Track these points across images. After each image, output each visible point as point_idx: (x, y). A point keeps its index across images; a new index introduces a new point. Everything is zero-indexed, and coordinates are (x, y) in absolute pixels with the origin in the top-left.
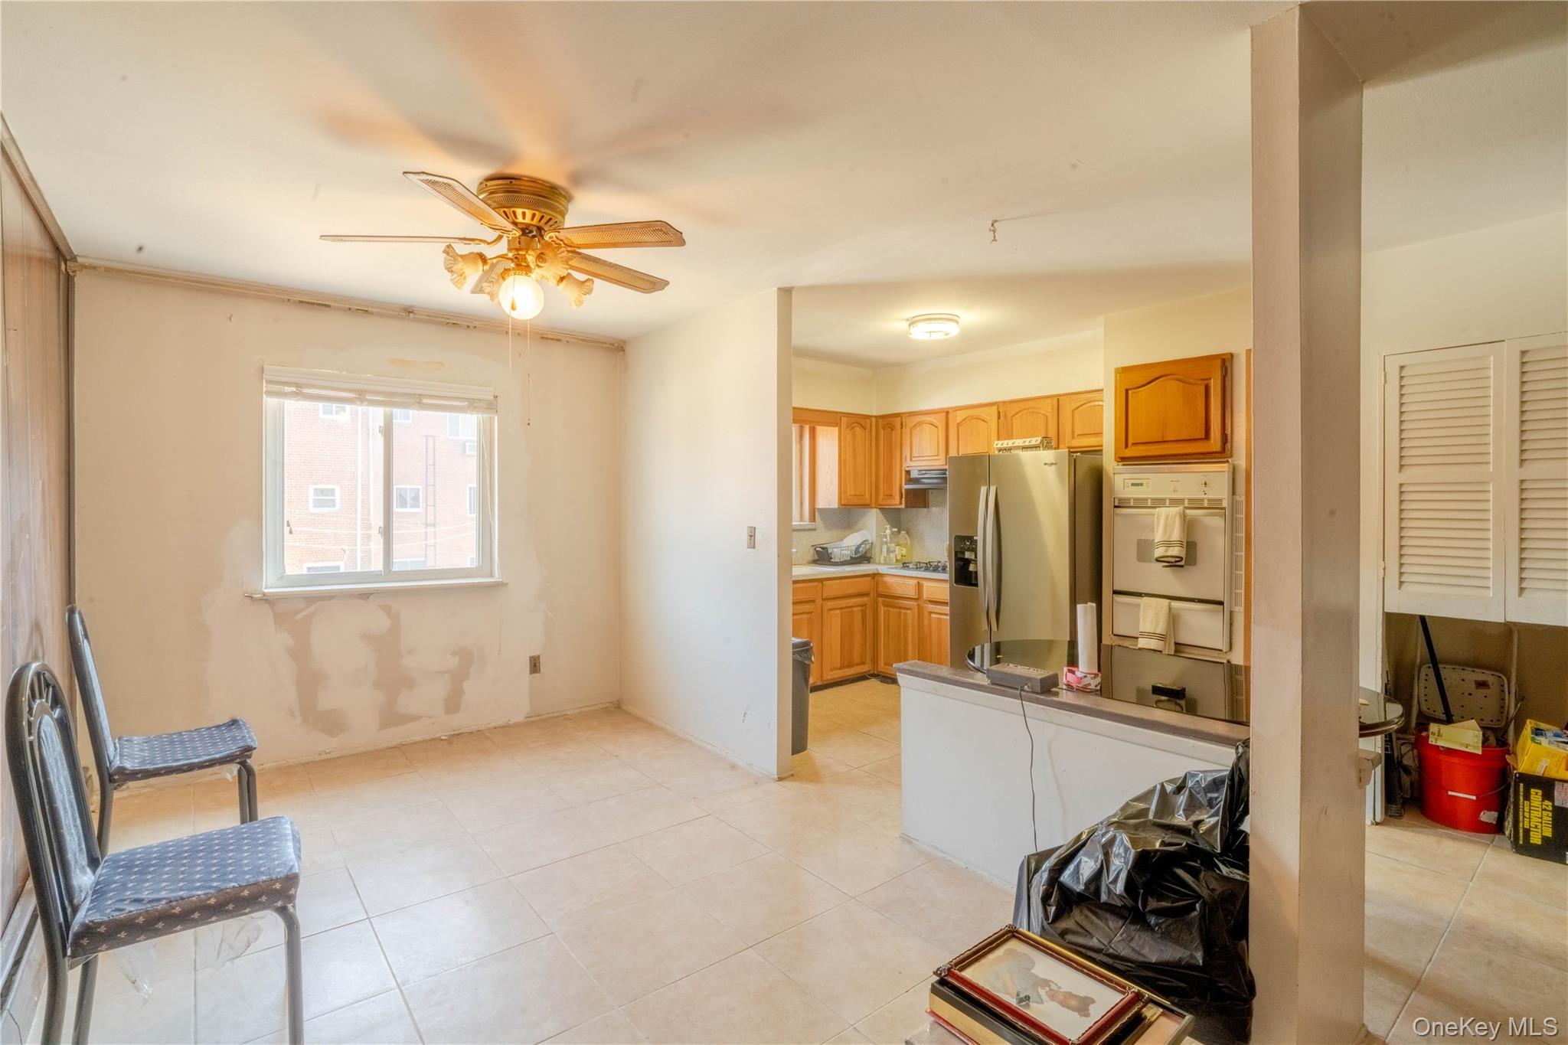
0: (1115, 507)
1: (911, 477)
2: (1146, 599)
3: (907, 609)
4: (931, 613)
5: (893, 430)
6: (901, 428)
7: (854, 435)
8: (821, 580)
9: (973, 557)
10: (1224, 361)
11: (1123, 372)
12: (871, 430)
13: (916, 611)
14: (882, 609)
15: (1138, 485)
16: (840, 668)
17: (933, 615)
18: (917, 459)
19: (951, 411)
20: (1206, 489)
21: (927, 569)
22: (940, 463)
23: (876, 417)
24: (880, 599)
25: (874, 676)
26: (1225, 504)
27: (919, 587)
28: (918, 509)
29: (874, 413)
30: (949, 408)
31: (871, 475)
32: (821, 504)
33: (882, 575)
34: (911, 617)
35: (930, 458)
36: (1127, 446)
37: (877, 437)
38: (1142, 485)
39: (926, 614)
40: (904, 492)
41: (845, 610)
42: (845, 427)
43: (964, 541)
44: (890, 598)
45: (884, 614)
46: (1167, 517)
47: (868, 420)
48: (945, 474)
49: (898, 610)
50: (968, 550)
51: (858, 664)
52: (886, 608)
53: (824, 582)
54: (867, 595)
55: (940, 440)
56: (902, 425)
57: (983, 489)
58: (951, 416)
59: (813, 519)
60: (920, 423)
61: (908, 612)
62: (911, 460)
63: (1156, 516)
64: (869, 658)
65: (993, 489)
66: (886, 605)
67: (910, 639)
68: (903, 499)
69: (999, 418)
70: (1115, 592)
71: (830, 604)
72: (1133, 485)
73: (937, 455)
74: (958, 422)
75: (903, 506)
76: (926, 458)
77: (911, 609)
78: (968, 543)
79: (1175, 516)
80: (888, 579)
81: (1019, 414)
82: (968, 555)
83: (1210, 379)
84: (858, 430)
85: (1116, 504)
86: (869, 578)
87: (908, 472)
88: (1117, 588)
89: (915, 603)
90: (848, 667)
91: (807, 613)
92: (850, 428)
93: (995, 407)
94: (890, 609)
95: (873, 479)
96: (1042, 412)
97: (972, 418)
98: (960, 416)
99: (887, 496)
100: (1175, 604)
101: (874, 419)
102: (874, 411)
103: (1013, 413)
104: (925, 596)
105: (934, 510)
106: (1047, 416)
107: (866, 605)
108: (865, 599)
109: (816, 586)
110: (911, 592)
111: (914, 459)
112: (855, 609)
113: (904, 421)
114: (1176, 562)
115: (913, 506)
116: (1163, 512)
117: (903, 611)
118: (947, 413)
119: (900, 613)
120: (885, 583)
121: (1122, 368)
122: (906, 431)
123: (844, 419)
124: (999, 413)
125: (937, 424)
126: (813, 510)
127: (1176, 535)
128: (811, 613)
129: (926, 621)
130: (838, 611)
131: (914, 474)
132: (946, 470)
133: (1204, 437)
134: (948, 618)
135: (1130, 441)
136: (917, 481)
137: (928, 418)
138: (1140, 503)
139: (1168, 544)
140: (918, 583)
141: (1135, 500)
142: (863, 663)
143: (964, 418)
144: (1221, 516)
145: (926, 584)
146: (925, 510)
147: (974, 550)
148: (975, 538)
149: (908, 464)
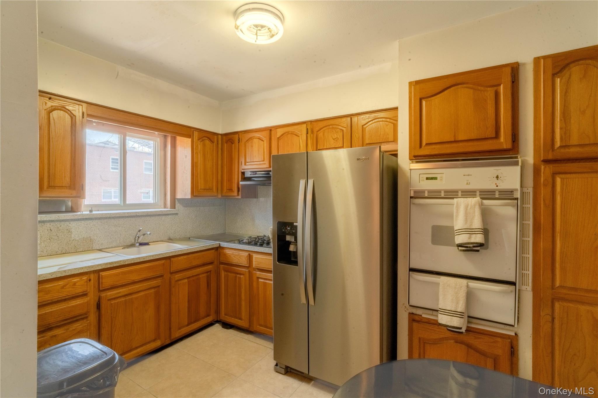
0: (411, 197)
1: (245, 176)
2: (443, 278)
3: (241, 274)
4: (258, 278)
5: (233, 144)
6: (239, 142)
7: (204, 145)
8: (169, 258)
9: (293, 240)
10: (513, 69)
11: (416, 84)
12: (218, 144)
13: (247, 275)
14: (223, 274)
15: (432, 179)
16: (188, 325)
17: (260, 280)
18: (250, 163)
19: (273, 129)
20: (498, 182)
21: (256, 244)
22: (265, 166)
23: (221, 135)
24: (222, 266)
25: (217, 322)
26: (518, 195)
27: (250, 257)
28: (251, 199)
29: (220, 132)
30: (272, 127)
31: (218, 175)
32: (179, 196)
33: (223, 248)
34: (244, 280)
35: (258, 163)
36: (421, 146)
37: (222, 149)
38: (435, 178)
39: (255, 279)
40: (240, 187)
41: (191, 279)
42: (197, 138)
43: (285, 226)
44: (229, 266)
45: (224, 278)
46: (466, 207)
47: (216, 137)
48: (269, 174)
49: (234, 275)
50: (289, 234)
51: (203, 318)
52: (226, 273)
53: (172, 259)
54: (211, 263)
55: (265, 150)
56: (239, 140)
57: (302, 183)
58: (273, 132)
59: (173, 206)
60: (251, 139)
61: (242, 276)
62: (245, 165)
63: (455, 206)
64: (213, 311)
65: (311, 182)
66: (226, 271)
67: (243, 297)
68: (240, 193)
69: (307, 133)
70: (412, 270)
71: (177, 276)
72: (427, 179)
73: (263, 161)
74: (278, 136)
75: (240, 197)
76: (255, 163)
77: (243, 274)
78: (289, 228)
79: (475, 205)
80: (228, 252)
81: (322, 130)
82: (288, 238)
83: (500, 85)
84: (207, 142)
85: (412, 195)
86: (213, 251)
87: (243, 173)
88: (413, 265)
89: (247, 270)
90: (195, 322)
91: (154, 288)
92: (200, 140)
93: (305, 125)
94: (229, 274)
95: (220, 178)
96: (340, 127)
97: (287, 133)
98: (280, 132)
99: (229, 190)
100: (474, 284)
101: (220, 137)
102: (221, 131)
103: (317, 129)
104: (254, 264)
105: (262, 199)
106: (343, 130)
107: (210, 271)
108: (210, 267)
109: (164, 264)
110: (244, 261)
111: (247, 164)
112: (201, 276)
113: (240, 137)
114: (474, 247)
115: (246, 197)
116: (461, 202)
117: (238, 276)
118: (271, 130)
119: (236, 277)
120: (225, 254)
121: (416, 81)
122: (242, 144)
123: (196, 134)
124: (307, 129)
125: (264, 139)
126: (174, 200)
127: (477, 223)
128: (159, 286)
129: (255, 284)
130: (186, 281)
131: (248, 175)
132: (270, 171)
133: (494, 136)
134: (272, 282)
135: (424, 143)
136: (249, 179)
137: (257, 135)
138: (435, 195)
139: (470, 231)
140: (249, 254)
141: (429, 191)
142: (208, 315)
143: (282, 133)
144: (513, 206)
145: (255, 256)
146: (255, 200)
147: (295, 235)
148: (295, 224)
149: (243, 167)
